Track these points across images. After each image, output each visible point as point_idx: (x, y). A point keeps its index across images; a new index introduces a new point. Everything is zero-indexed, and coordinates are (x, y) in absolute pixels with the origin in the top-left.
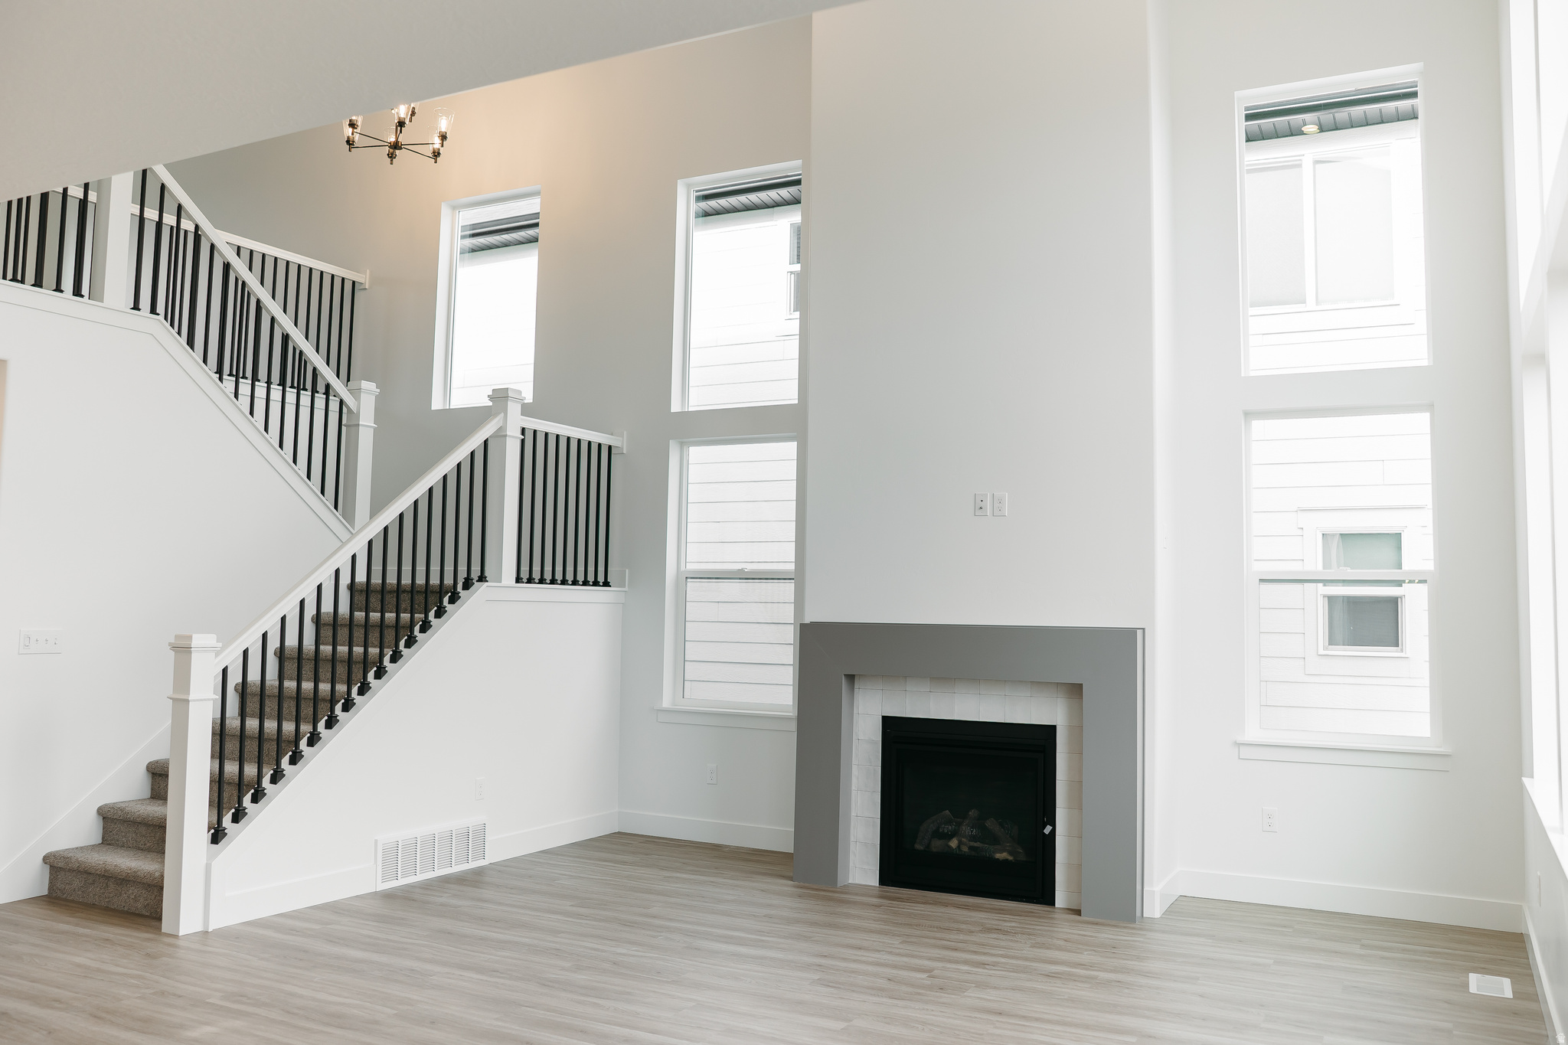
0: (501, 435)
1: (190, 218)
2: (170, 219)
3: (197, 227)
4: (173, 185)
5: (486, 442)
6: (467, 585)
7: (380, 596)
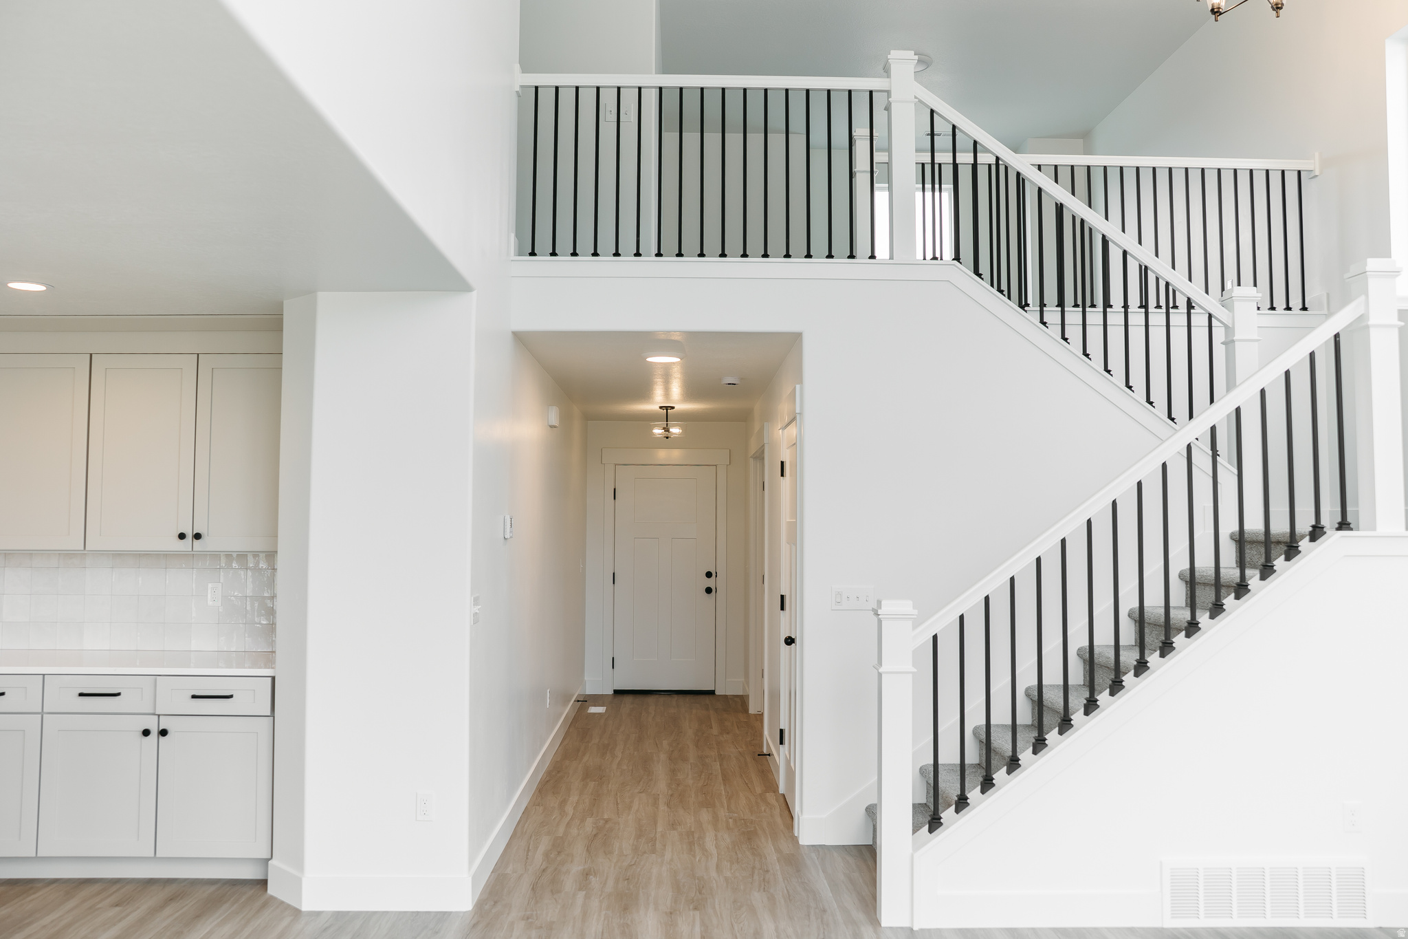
0: (1361, 325)
1: (987, 151)
2: (965, 158)
3: (998, 159)
4: (965, 124)
5: (1337, 336)
6: (1317, 532)
7: (1263, 550)
